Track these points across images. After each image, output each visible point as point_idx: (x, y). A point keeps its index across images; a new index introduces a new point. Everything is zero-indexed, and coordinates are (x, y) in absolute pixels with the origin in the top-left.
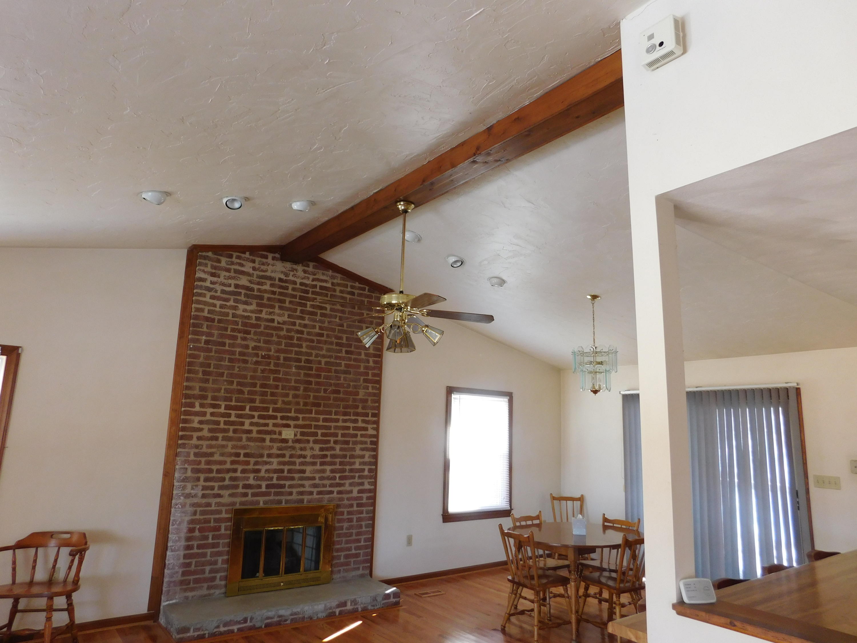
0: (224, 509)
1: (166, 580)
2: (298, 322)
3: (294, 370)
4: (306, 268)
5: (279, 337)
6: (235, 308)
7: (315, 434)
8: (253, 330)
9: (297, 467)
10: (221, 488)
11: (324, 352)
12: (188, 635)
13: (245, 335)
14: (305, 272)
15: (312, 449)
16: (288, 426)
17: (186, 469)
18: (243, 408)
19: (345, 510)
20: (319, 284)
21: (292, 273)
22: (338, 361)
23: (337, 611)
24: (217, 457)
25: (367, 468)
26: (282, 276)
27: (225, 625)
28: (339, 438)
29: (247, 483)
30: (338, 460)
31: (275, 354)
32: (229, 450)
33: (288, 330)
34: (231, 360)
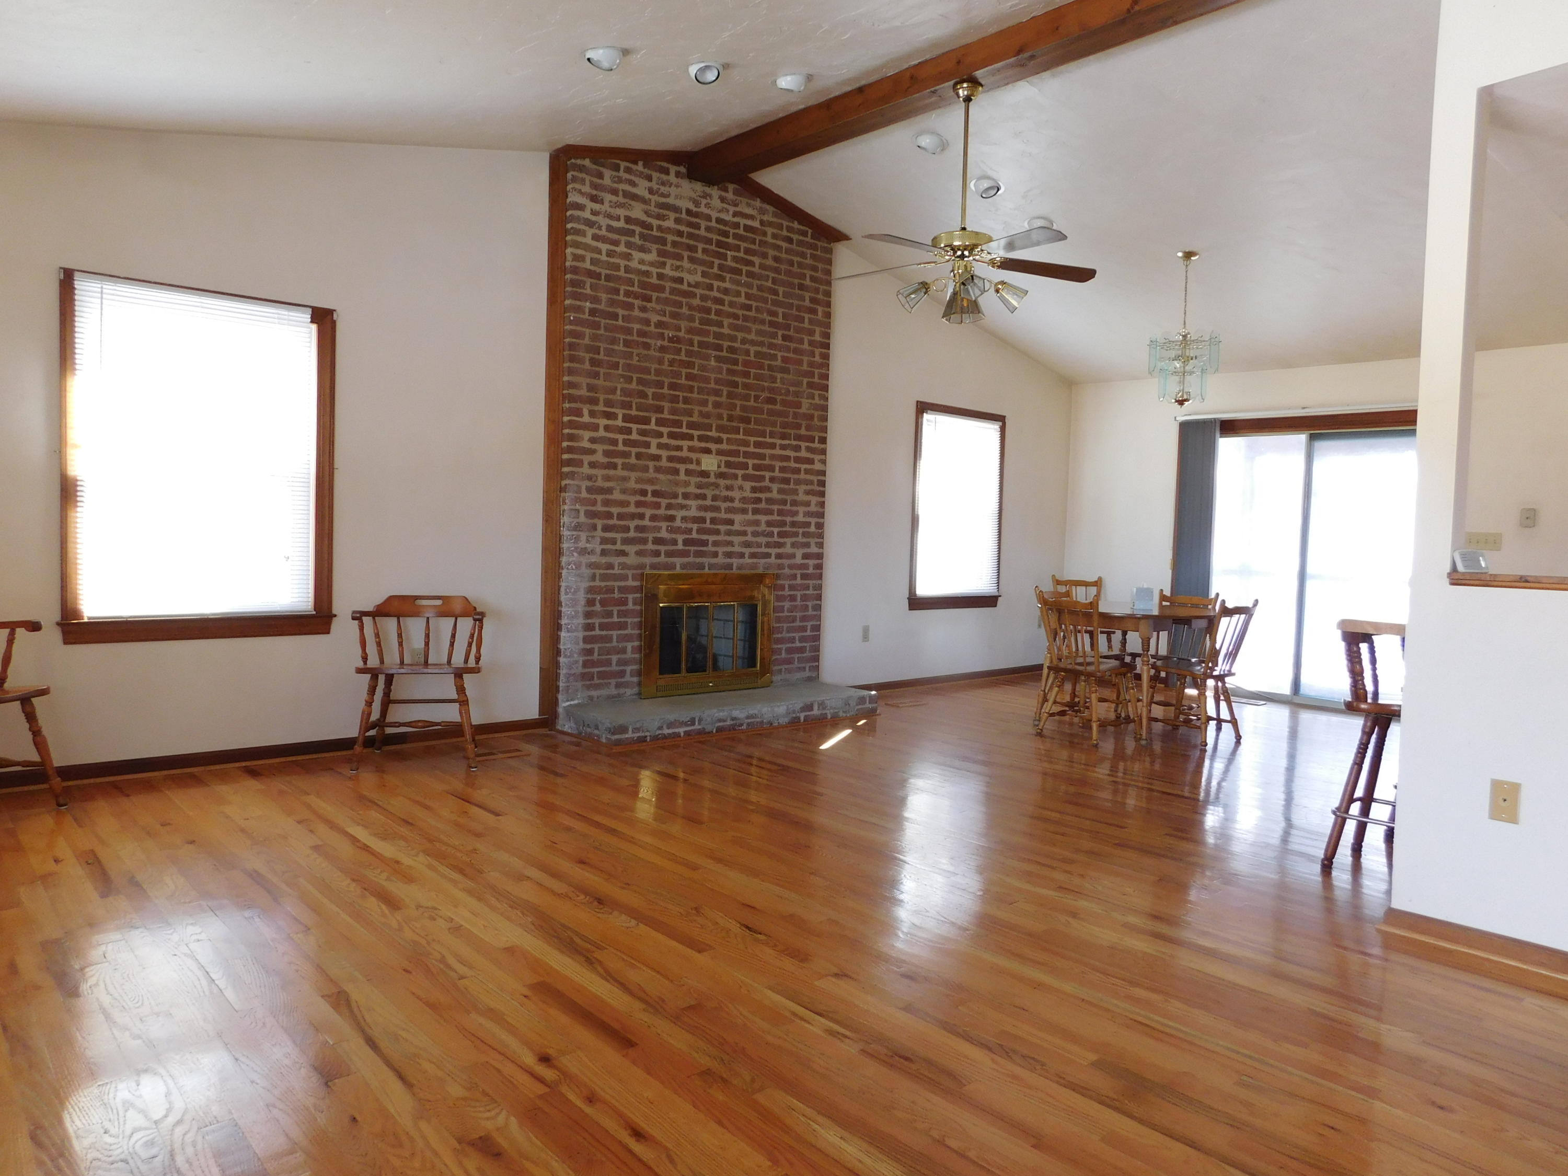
0: (630, 573)
1: (563, 672)
2: (716, 284)
3: (713, 363)
4: (723, 194)
5: (691, 308)
6: (628, 257)
7: (745, 466)
8: (655, 295)
9: (723, 515)
10: (626, 541)
11: (752, 336)
12: (627, 736)
13: (645, 303)
14: (723, 199)
15: (741, 488)
16: (708, 451)
17: (578, 511)
18: (646, 421)
19: (787, 583)
20: (743, 221)
21: (704, 201)
22: (772, 352)
23: (802, 716)
24: (617, 495)
25: (811, 521)
26: (691, 206)
27: (670, 725)
28: (777, 473)
29: (659, 535)
30: (776, 508)
31: (686, 336)
32: (632, 484)
33: (704, 298)
34: (627, 343)
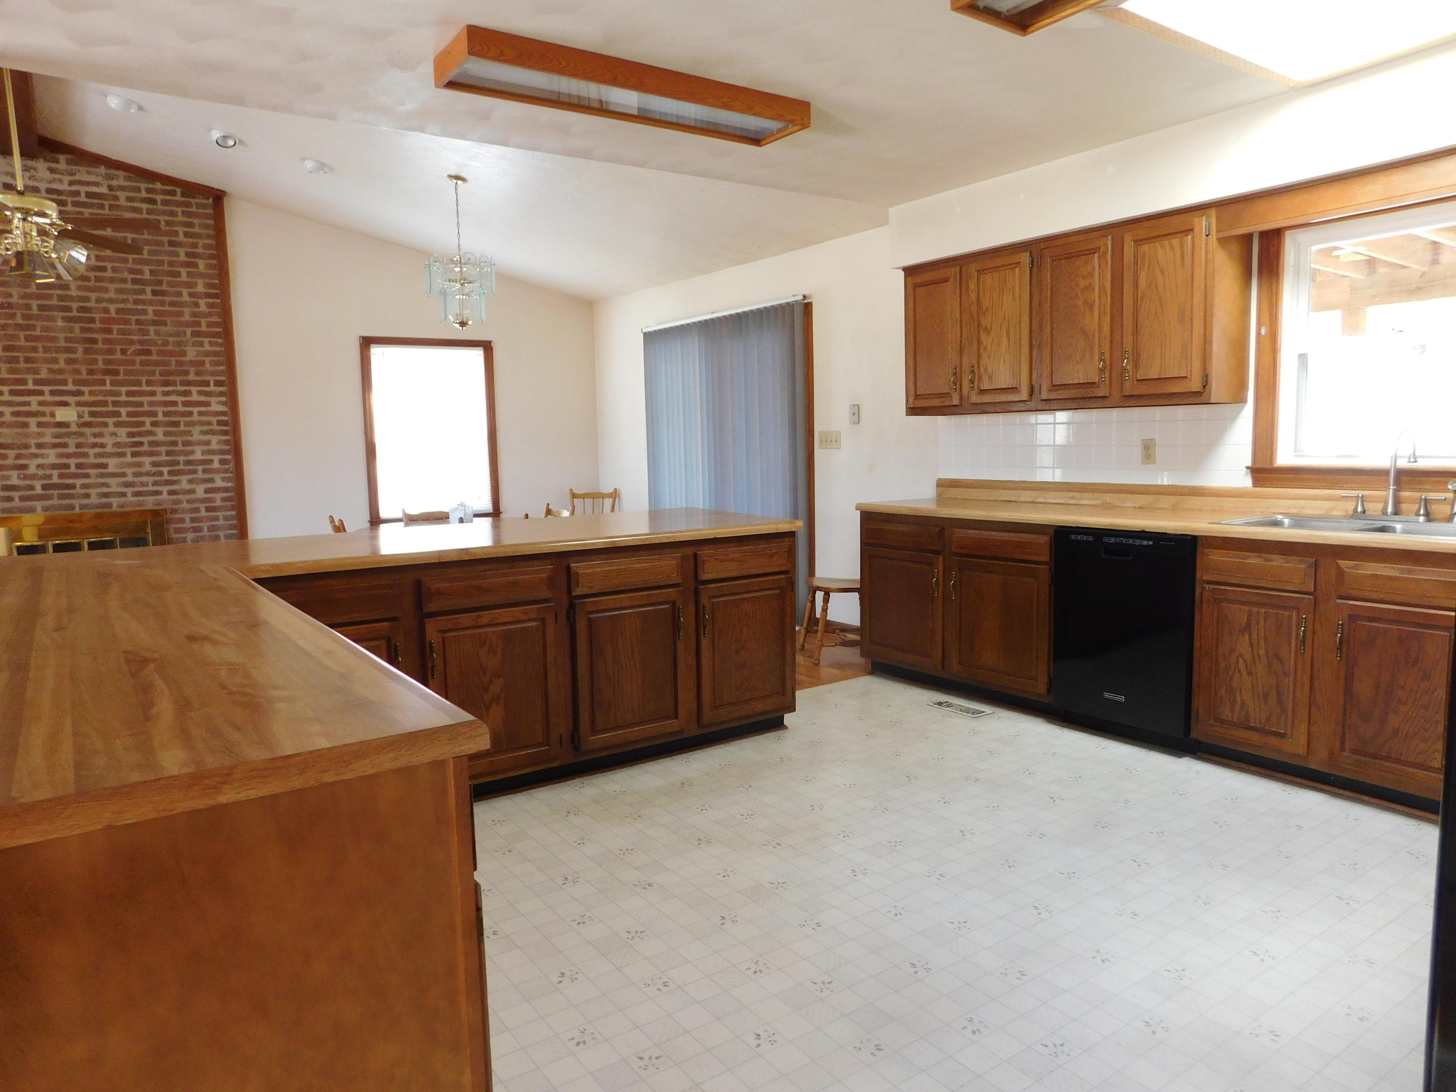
3: (60, 323)
4: (54, 165)
7: (117, 414)
9: (92, 460)
11: (111, 295)
14: (52, 170)
15: (114, 434)
16: (65, 404)
19: (187, 517)
20: (83, 189)
21: (27, 175)
22: (139, 307)
25: (216, 458)
28: (160, 418)
29: (8, 483)
30: (163, 449)
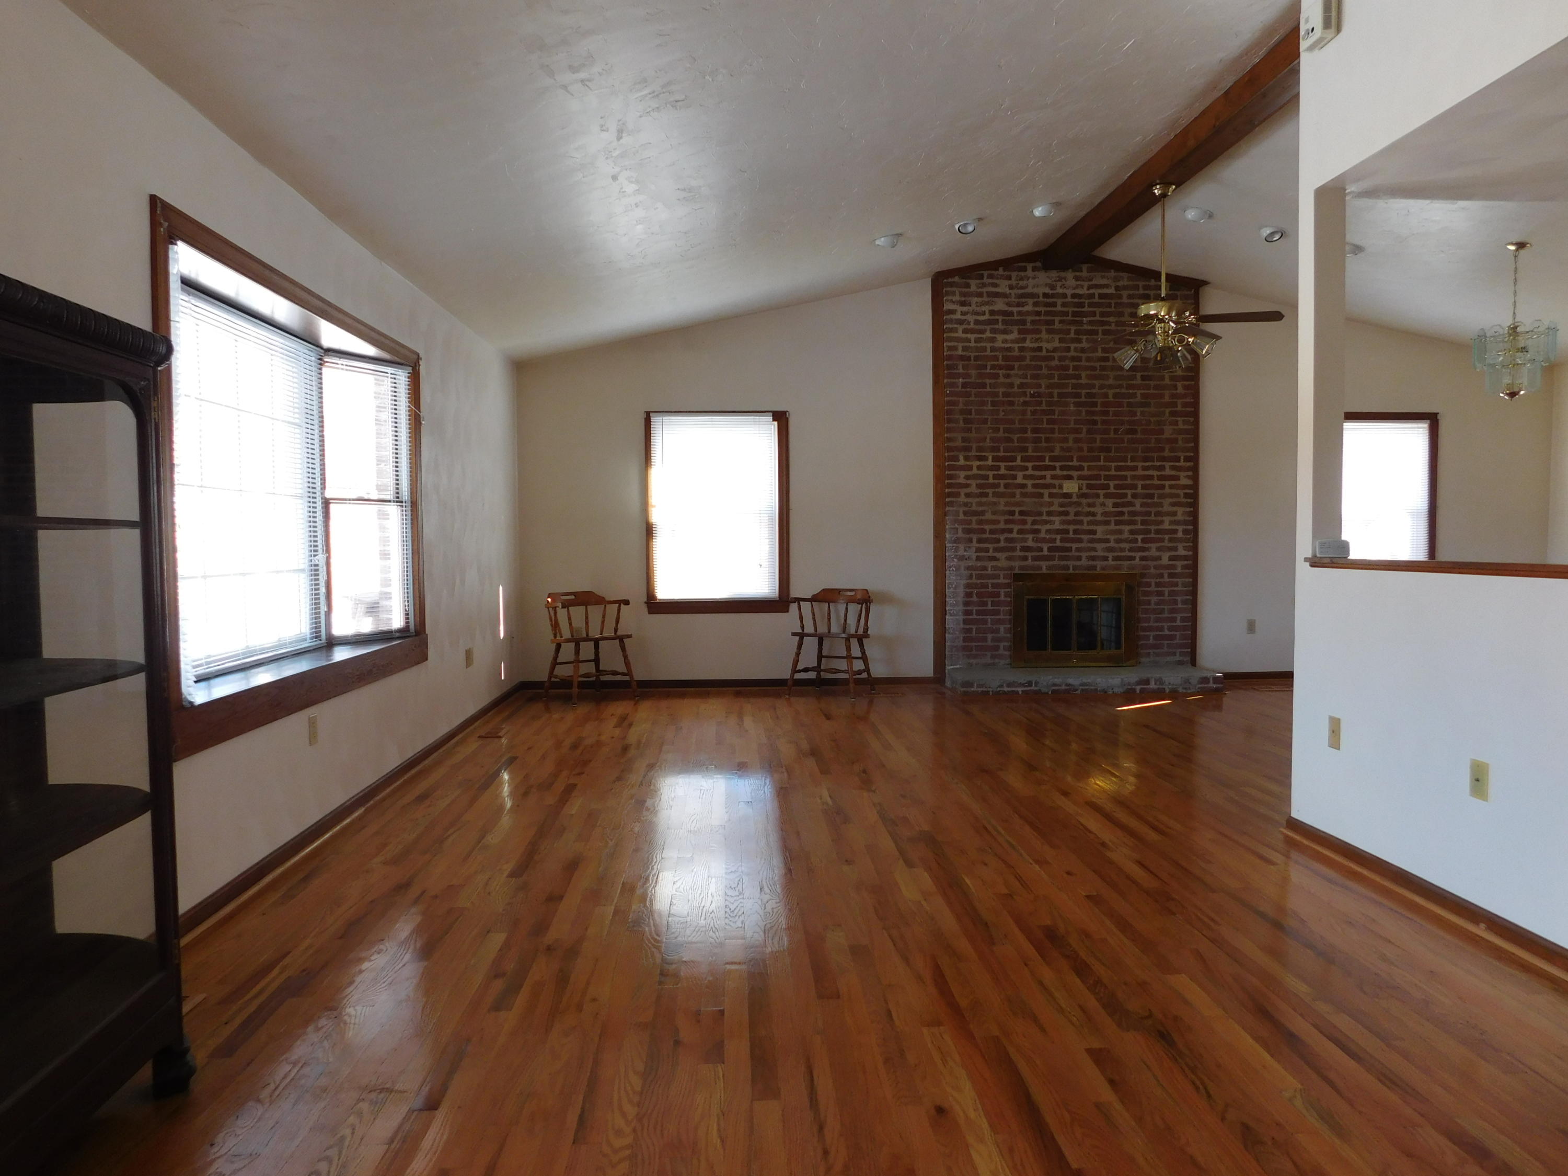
0: (1002, 573)
1: (948, 644)
2: (1073, 346)
3: (1072, 408)
4: (1078, 274)
5: (1049, 368)
6: (993, 340)
7: (1107, 487)
8: (1017, 364)
9: (1085, 527)
10: (995, 550)
11: (1111, 382)
13: (1008, 372)
14: (1077, 279)
15: (1103, 504)
16: (1070, 478)
17: (957, 529)
18: (1013, 459)
19: (1153, 581)
20: (1097, 292)
21: (1059, 284)
22: (1131, 391)
23: (1138, 688)
24: (989, 516)
25: (1180, 528)
26: (1047, 290)
27: (1009, 685)
28: (1139, 490)
29: (1026, 544)
30: (1139, 518)
31: (1047, 391)
32: (1002, 507)
33: (1061, 359)
34: (994, 404)
